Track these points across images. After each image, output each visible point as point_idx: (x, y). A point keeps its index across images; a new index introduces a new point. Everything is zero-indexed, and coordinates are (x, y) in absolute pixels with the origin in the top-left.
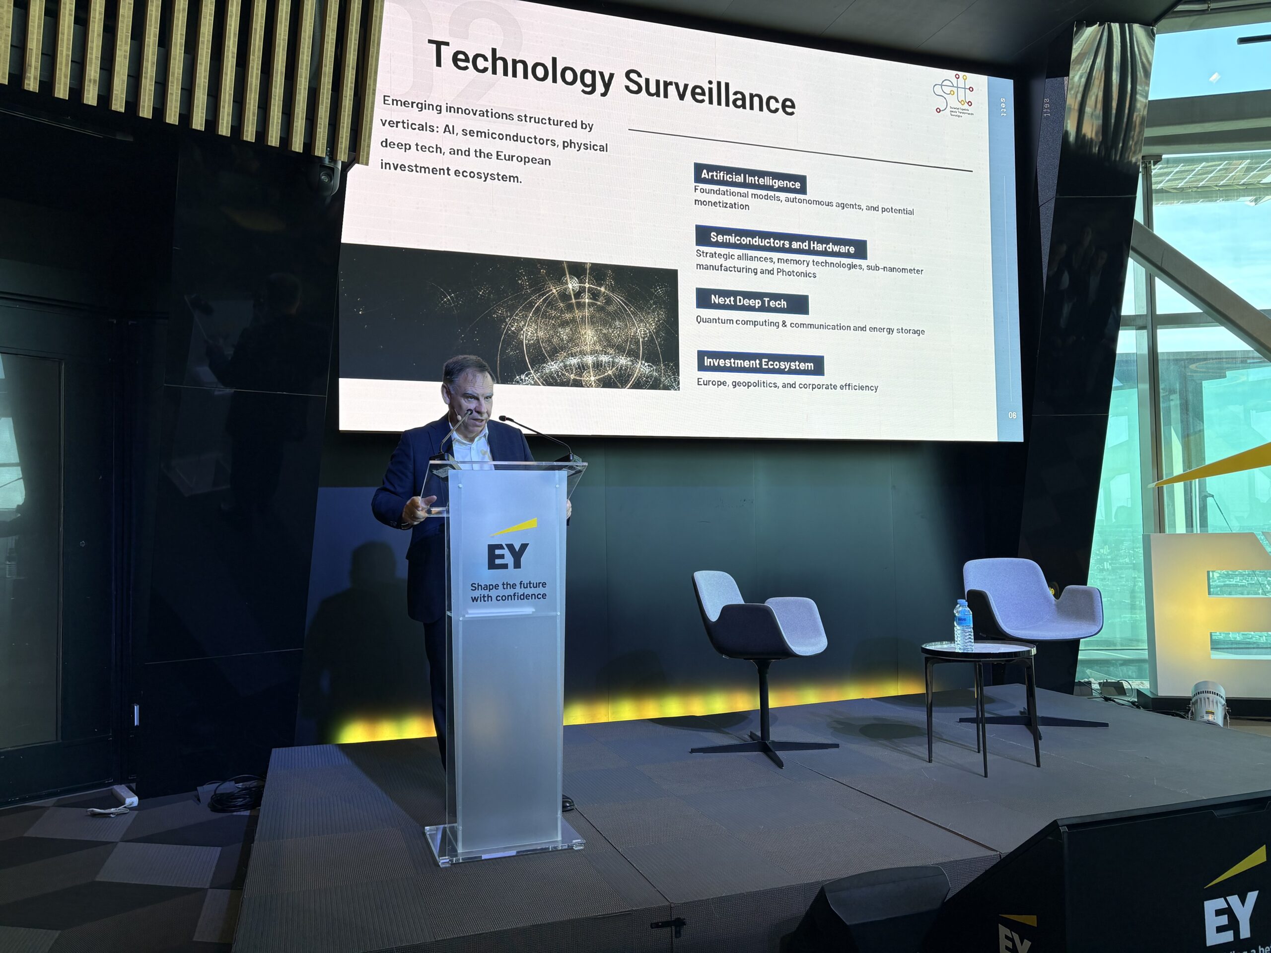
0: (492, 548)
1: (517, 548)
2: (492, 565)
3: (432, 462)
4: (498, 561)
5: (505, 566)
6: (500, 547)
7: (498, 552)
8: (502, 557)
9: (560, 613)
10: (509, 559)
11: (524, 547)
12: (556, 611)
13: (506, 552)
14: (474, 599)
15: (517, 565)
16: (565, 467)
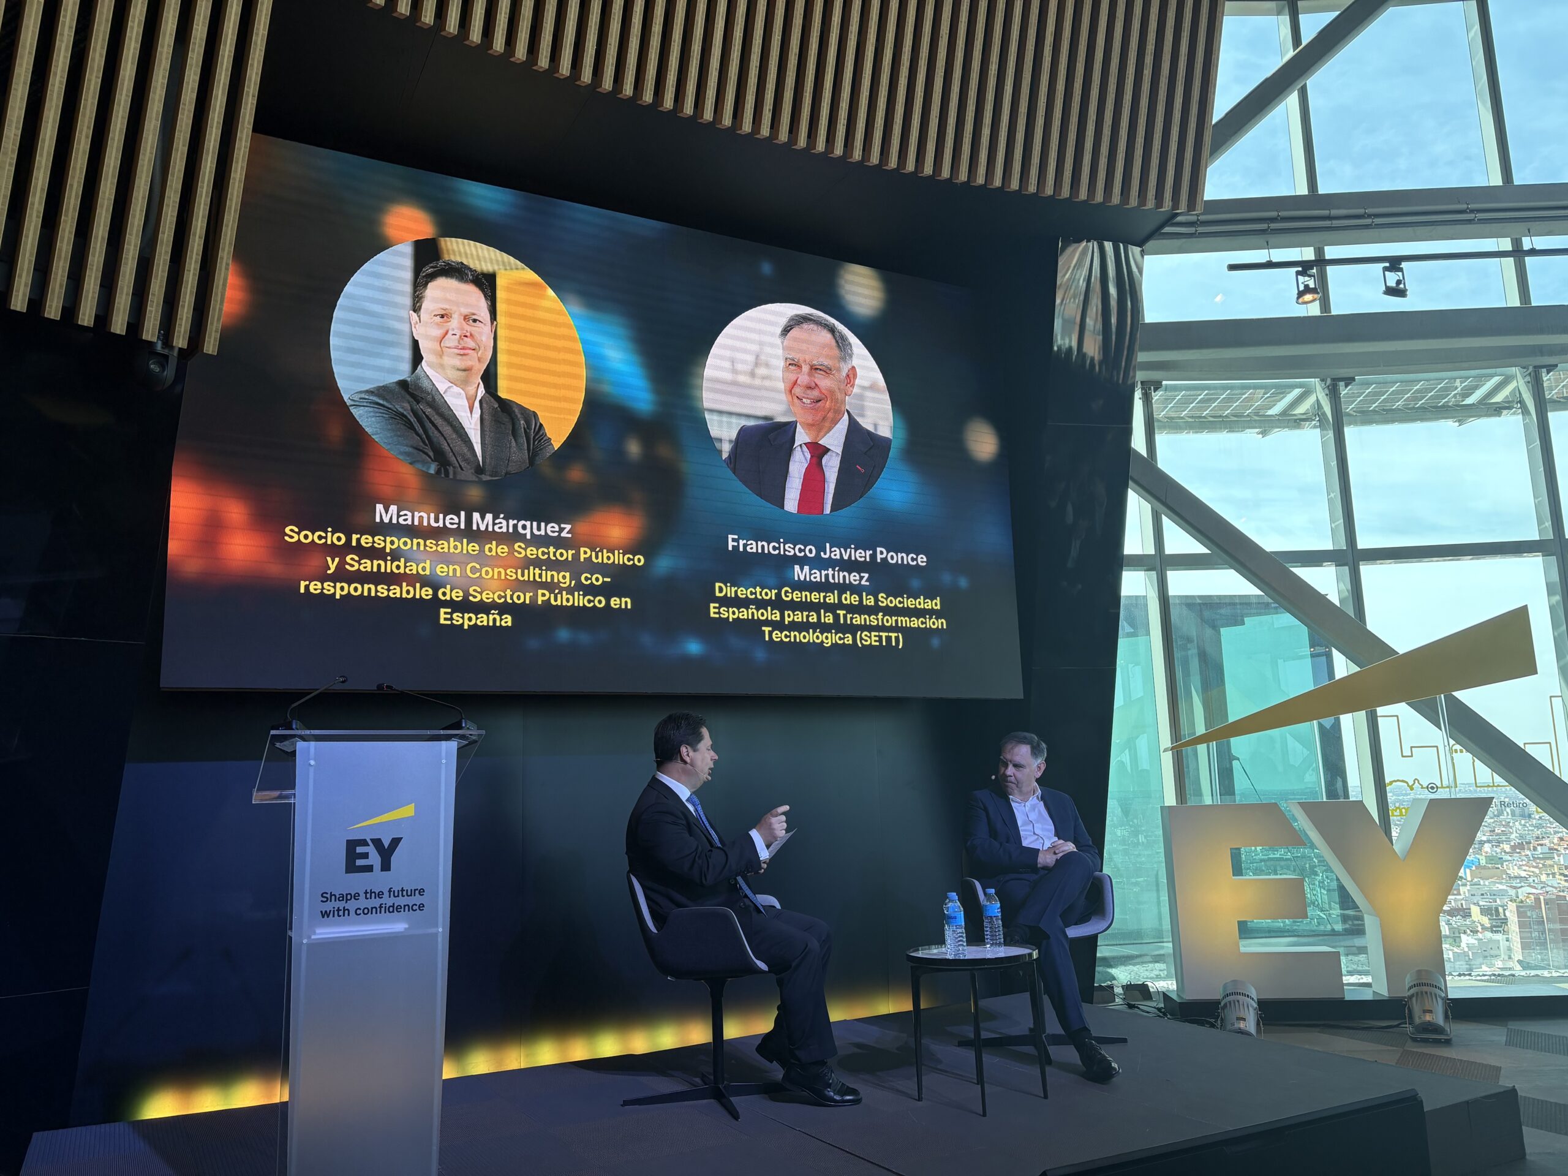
0: (352, 845)
1: (386, 844)
2: (351, 868)
3: (273, 732)
4: (360, 862)
5: (369, 869)
6: (364, 843)
7: (360, 850)
8: (365, 856)
9: (441, 929)
10: (375, 859)
11: (396, 842)
12: (437, 926)
13: (371, 850)
14: (325, 914)
15: (386, 866)
16: (455, 736)
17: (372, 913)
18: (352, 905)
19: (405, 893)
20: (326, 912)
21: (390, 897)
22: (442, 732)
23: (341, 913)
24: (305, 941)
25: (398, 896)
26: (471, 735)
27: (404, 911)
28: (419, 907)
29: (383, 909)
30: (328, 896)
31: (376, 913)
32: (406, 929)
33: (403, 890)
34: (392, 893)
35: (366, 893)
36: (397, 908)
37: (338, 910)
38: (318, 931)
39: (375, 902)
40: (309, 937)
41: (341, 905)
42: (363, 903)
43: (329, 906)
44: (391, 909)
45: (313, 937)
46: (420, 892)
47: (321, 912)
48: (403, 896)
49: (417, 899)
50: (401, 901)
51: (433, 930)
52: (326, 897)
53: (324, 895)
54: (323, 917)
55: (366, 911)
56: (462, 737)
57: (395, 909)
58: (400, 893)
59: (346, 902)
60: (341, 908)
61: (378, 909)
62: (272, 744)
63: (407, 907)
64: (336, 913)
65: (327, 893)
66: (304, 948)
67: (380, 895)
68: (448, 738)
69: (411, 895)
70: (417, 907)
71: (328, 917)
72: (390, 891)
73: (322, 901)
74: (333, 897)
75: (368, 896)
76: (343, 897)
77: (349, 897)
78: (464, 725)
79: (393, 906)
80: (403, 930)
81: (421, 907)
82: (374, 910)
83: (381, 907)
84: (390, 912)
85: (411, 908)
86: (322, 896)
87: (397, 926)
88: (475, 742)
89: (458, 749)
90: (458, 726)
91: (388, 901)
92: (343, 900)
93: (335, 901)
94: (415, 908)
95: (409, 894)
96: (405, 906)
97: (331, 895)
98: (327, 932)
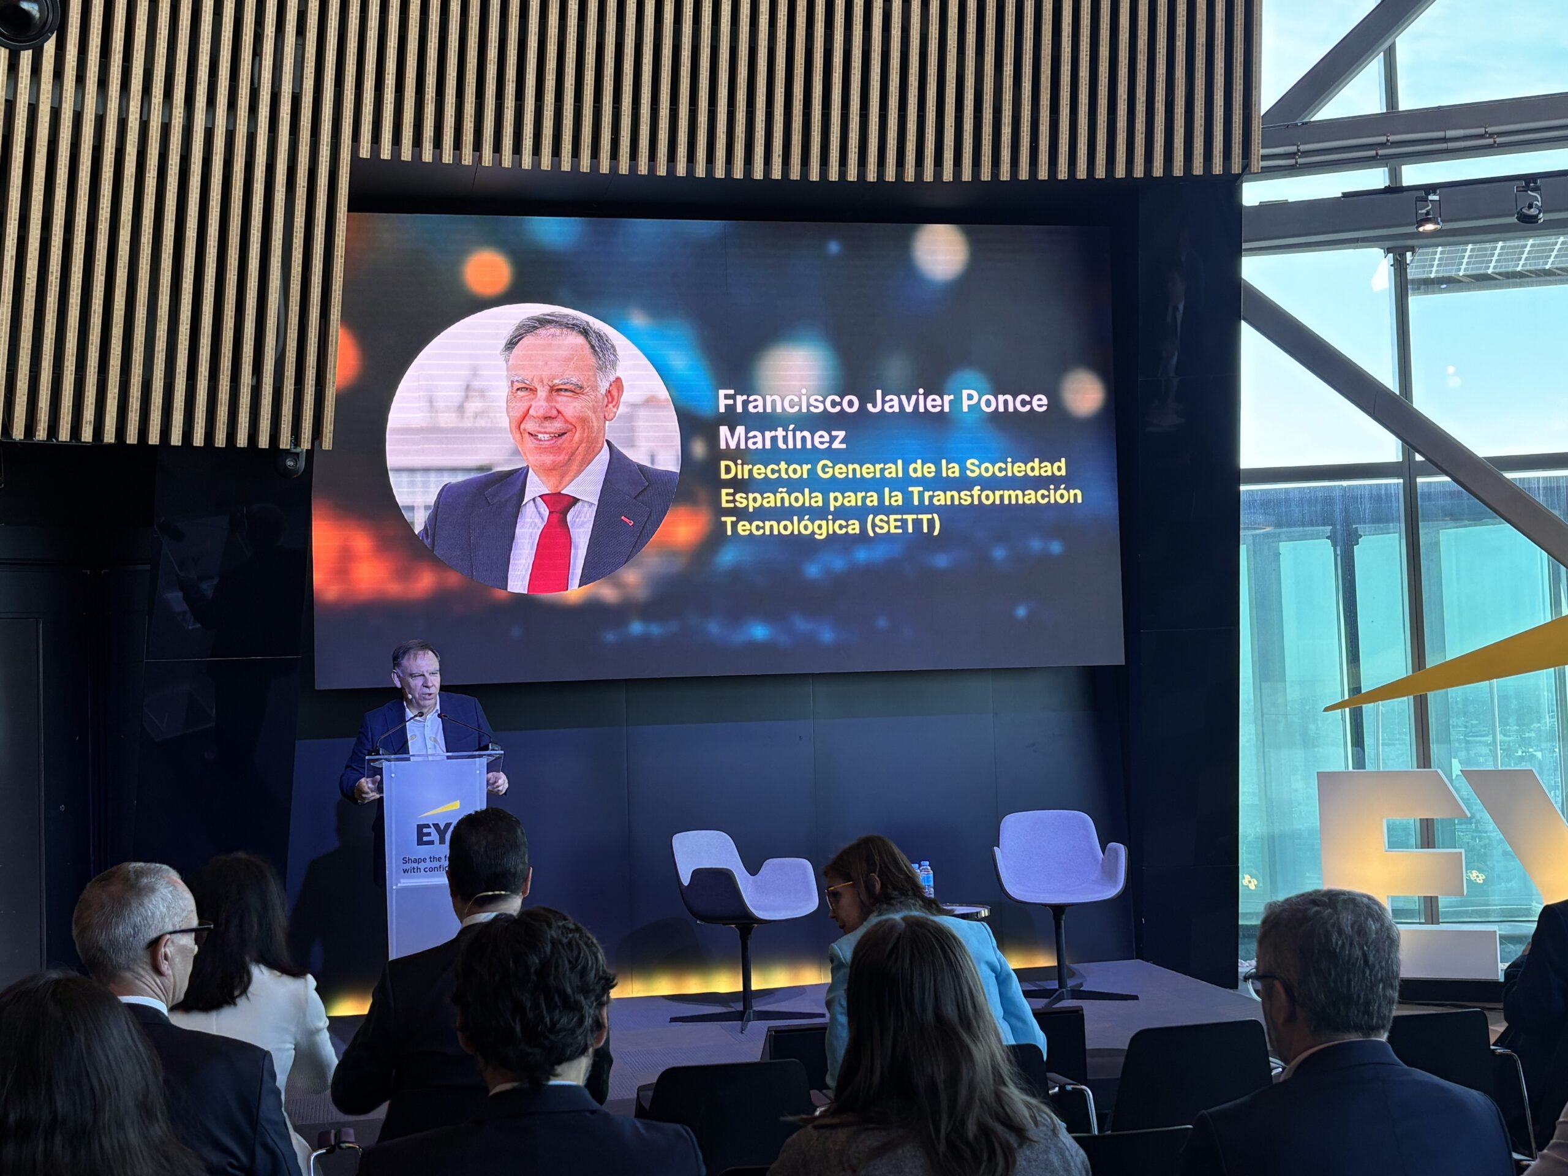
0: (420, 827)
1: (441, 827)
2: (420, 842)
3: (369, 757)
4: (425, 839)
5: (431, 843)
6: (428, 826)
7: (425, 830)
8: (429, 834)
10: (434, 836)
11: (447, 825)
13: (432, 830)
14: (406, 871)
15: (442, 841)
18: (422, 866)
38: (402, 881)
39: (436, 864)
42: (428, 864)
43: (408, 866)
45: (398, 886)
47: (403, 870)
55: (431, 870)
59: (418, 864)
60: (416, 867)
64: (413, 870)
65: (407, 858)
66: (393, 893)
71: (408, 873)
73: (402, 864)
74: (410, 861)
75: (432, 860)
82: (436, 869)
86: (404, 860)
92: (416, 862)
93: (412, 863)
98: (406, 882)
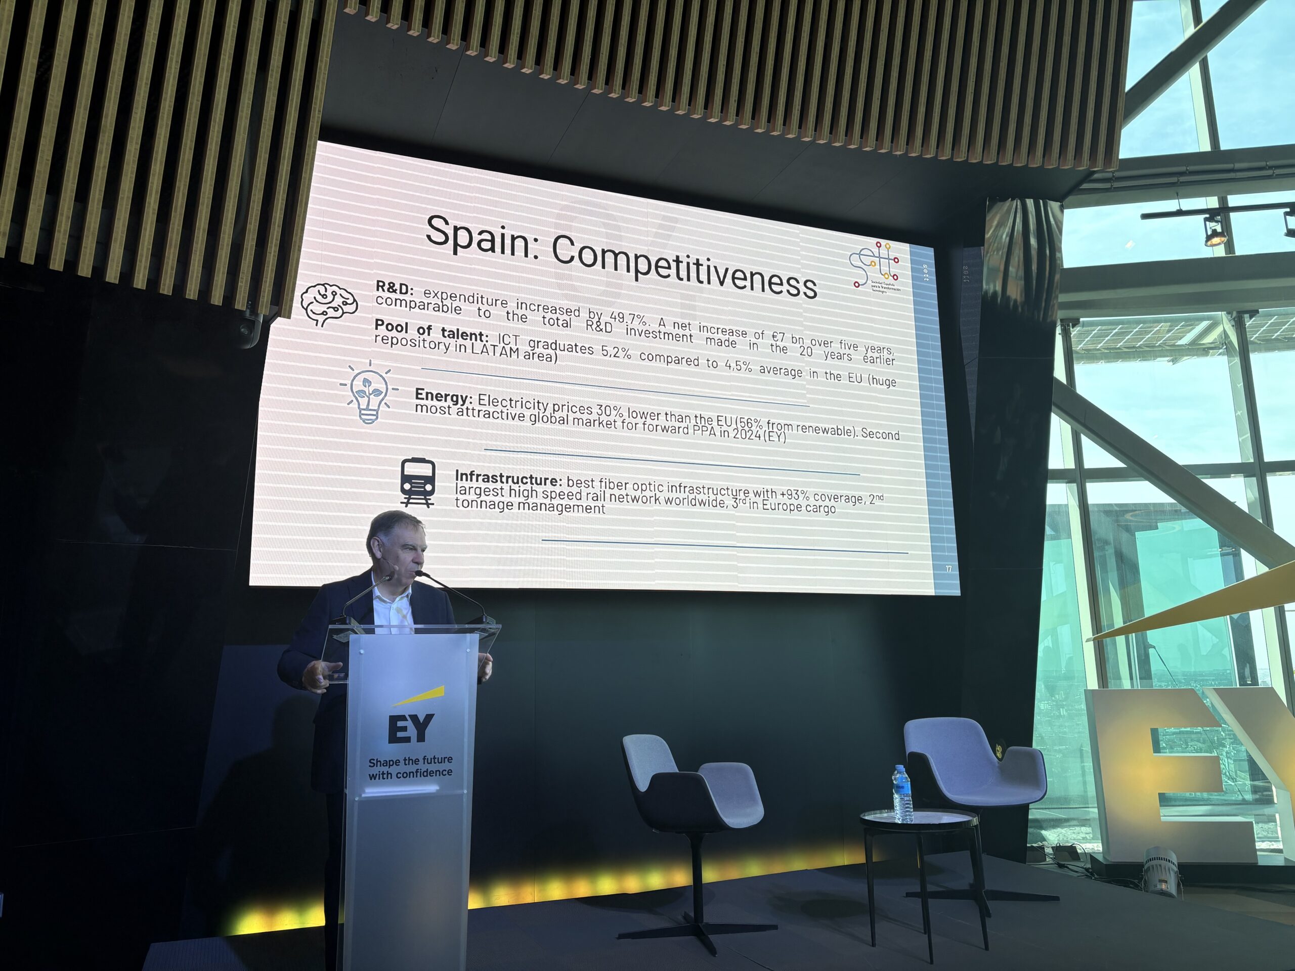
0: (394, 719)
1: (421, 719)
2: (393, 739)
3: (330, 627)
4: (400, 734)
5: (407, 740)
6: (403, 718)
7: (400, 724)
8: (404, 729)
9: (466, 791)
10: (412, 732)
11: (429, 717)
12: (462, 789)
13: (409, 724)
14: (373, 777)
15: (421, 738)
16: (477, 629)
17: (410, 777)
18: (394, 770)
19: (436, 760)
20: (373, 775)
21: (424, 763)
22: (467, 626)
23: (385, 776)
24: (357, 799)
25: (431, 763)
26: (490, 628)
27: (436, 775)
28: (448, 772)
29: (419, 774)
30: (375, 762)
31: (413, 777)
32: (437, 790)
33: (434, 758)
34: (426, 760)
35: (405, 760)
36: (430, 773)
37: (383, 774)
38: (366, 790)
39: (413, 768)
40: (360, 795)
41: (385, 769)
42: (402, 768)
43: (376, 770)
44: (425, 774)
45: (363, 795)
46: (448, 760)
47: (370, 775)
48: (435, 763)
49: (446, 766)
50: (433, 767)
51: (459, 792)
52: (373, 763)
53: (372, 761)
54: (371, 779)
55: (405, 775)
56: (483, 630)
57: (428, 774)
58: (433, 760)
59: (389, 767)
60: (385, 772)
61: (415, 774)
62: (331, 636)
63: (438, 772)
64: (381, 776)
65: (374, 760)
66: (356, 805)
67: (416, 761)
68: (471, 631)
69: (441, 762)
70: (446, 773)
71: (375, 779)
72: (424, 759)
73: (370, 766)
74: (379, 763)
75: (407, 762)
76: (387, 763)
77: (391, 763)
78: (484, 620)
79: (427, 772)
80: (434, 791)
81: (450, 772)
82: (412, 774)
83: (417, 772)
84: (424, 776)
85: (441, 773)
86: (370, 762)
87: (430, 788)
88: (494, 634)
89: (480, 640)
90: (479, 621)
91: (423, 767)
92: (387, 765)
93: (381, 766)
94: (444, 773)
95: (440, 761)
96: (436, 771)
97: (377, 762)
98: (373, 791)
